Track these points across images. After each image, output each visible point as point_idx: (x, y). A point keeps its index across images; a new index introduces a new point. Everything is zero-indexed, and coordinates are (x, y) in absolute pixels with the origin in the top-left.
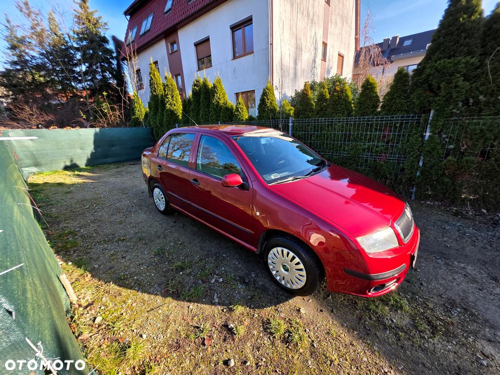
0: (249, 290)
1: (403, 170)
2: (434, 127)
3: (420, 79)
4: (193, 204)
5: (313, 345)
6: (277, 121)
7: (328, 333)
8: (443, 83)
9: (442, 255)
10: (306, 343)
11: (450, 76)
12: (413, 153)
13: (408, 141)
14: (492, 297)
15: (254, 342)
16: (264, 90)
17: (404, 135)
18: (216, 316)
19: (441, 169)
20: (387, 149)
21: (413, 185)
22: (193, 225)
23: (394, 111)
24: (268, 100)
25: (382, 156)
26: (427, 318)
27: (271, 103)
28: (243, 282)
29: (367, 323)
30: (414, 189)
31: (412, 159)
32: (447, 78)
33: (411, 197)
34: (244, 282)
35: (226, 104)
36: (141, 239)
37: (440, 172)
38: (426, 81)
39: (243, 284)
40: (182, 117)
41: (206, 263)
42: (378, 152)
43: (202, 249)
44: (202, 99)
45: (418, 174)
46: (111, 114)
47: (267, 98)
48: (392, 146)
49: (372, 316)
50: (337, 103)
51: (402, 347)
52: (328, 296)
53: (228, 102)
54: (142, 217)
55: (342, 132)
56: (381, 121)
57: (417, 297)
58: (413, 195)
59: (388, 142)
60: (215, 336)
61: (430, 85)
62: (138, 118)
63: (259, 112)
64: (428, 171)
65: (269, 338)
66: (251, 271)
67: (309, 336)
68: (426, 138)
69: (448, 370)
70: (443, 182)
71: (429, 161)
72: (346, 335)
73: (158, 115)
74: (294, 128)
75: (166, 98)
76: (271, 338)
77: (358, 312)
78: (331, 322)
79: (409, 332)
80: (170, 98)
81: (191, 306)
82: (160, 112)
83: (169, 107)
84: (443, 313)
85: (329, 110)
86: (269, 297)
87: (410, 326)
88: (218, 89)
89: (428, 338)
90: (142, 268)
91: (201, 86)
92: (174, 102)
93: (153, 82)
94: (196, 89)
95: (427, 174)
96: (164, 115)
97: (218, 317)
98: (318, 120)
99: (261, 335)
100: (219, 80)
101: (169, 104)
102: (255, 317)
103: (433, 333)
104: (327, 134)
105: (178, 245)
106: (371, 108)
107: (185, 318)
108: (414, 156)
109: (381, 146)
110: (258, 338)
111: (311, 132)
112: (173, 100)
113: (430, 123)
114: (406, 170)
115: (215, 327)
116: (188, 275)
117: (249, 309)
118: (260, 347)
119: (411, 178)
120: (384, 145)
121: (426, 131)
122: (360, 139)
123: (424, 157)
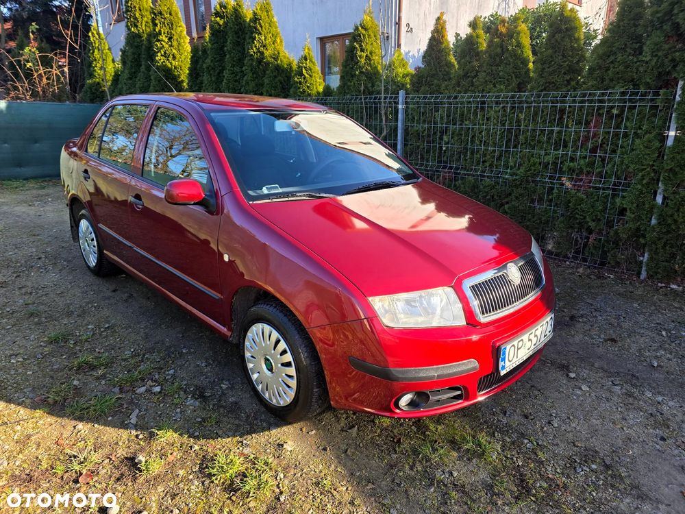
0: (205, 409)
1: (622, 212)
2: (683, 118)
4: (135, 247)
5: (278, 499)
6: (375, 98)
7: (317, 484)
9: (633, 379)
10: (268, 494)
12: (643, 176)
14: (676, 452)
15: (172, 486)
16: (356, 29)
17: (626, 135)
18: (121, 444)
20: (592, 164)
21: (644, 246)
23: (611, 80)
24: (362, 50)
25: (581, 180)
26: (521, 475)
27: (368, 58)
28: (200, 395)
29: (402, 474)
30: (646, 255)
31: (639, 187)
33: (639, 273)
34: (202, 396)
35: (276, 59)
36: (32, 315)
39: (196, 399)
40: (188, 84)
41: (142, 361)
42: (574, 171)
43: (146, 337)
44: (229, 46)
45: (654, 222)
46: (42, 72)
47: (361, 46)
48: (603, 160)
49: (418, 464)
50: (498, 60)
52: (352, 428)
53: (282, 54)
54: (52, 277)
55: (503, 125)
56: (580, 102)
57: (526, 441)
58: (644, 269)
59: (594, 150)
60: (103, 472)
61: (676, 26)
62: (99, 83)
63: (342, 78)
64: (672, 216)
65: (203, 483)
66: (223, 379)
67: (278, 485)
68: (670, 142)
71: (674, 193)
72: (350, 488)
73: (138, 78)
74: (408, 115)
75: (156, 41)
76: (207, 483)
77: (394, 456)
78: (333, 466)
79: (472, 493)
80: (164, 42)
81: (80, 426)
82: (143, 72)
83: (162, 61)
84: (558, 470)
85: (482, 75)
86: (237, 422)
87: (483, 483)
88: (263, 25)
89: (504, 504)
90: (12, 361)
91: (229, 16)
92: (174, 51)
93: (131, 4)
94: (218, 24)
95: (669, 221)
96: (151, 80)
97: (124, 446)
98: (456, 98)
99: (191, 477)
100: (267, 4)
101: (162, 55)
102: (193, 450)
103: (517, 498)
104: (473, 129)
105: (102, 330)
106: (565, 74)
107: (61, 442)
108: (645, 182)
109: (580, 158)
110: (181, 481)
111: (442, 124)
112: (171, 46)
113: (676, 108)
114: (628, 213)
115: (111, 459)
116: (98, 378)
117: (189, 437)
118: (178, 494)
119: (638, 229)
120: (586, 156)
121: (669, 127)
122: (539, 142)
123: (666, 185)
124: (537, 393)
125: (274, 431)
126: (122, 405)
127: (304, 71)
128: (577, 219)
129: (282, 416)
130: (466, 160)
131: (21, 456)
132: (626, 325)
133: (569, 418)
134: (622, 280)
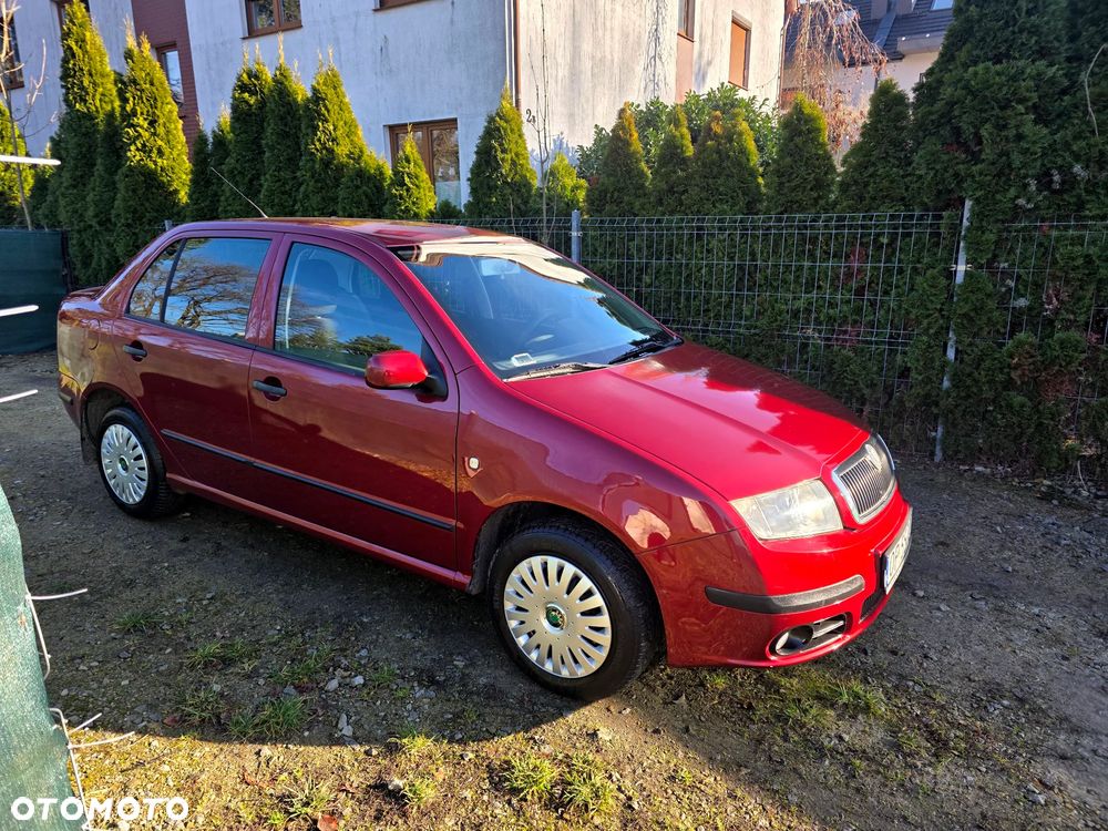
0: (449, 700)
1: (905, 373)
2: (975, 247)
3: (931, 113)
4: (259, 463)
5: (630, 807)
6: (533, 222)
7: (672, 778)
8: (987, 126)
9: (991, 590)
10: (611, 803)
11: (1002, 108)
12: (929, 323)
13: (912, 289)
14: (1087, 672)
15: (464, 814)
16: (491, 120)
17: (901, 271)
18: (349, 768)
19: (1001, 369)
20: (858, 311)
21: (936, 417)
22: (252, 547)
23: (874, 199)
24: (504, 151)
25: (845, 332)
26: (926, 726)
27: (514, 163)
28: (430, 681)
29: (776, 748)
30: (940, 429)
31: (925, 338)
32: (994, 113)
33: (932, 454)
34: (433, 682)
35: (358, 160)
37: (1000, 377)
38: (946, 117)
39: (428, 687)
40: (190, 196)
41: (304, 643)
42: (835, 320)
43: (287, 606)
44: (269, 138)
45: (946, 384)
47: (501, 145)
48: (872, 304)
49: (791, 733)
50: (715, 170)
51: (858, 790)
52: (677, 697)
53: (366, 152)
55: (732, 259)
56: (837, 228)
57: (911, 683)
58: (938, 448)
59: (860, 292)
60: (347, 812)
61: (957, 131)
63: (474, 191)
64: (969, 375)
65: (509, 802)
66: (451, 654)
67: (619, 789)
68: (959, 279)
69: (958, 822)
70: (1010, 406)
71: (970, 345)
72: (718, 778)
73: (90, 186)
74: (587, 246)
75: (127, 126)
76: (514, 801)
77: (754, 727)
78: (681, 754)
79: (878, 758)
80: (142, 127)
81: (266, 750)
82: (100, 176)
83: (138, 158)
84: (967, 713)
85: (694, 192)
86: (508, 711)
87: (885, 745)
88: (330, 107)
89: (924, 765)
90: (82, 667)
91: (266, 91)
92: (160, 142)
93: (74, 65)
94: (247, 102)
95: (969, 382)
96: (116, 188)
97: (356, 769)
98: (659, 221)
99: (485, 798)
100: (334, 76)
101: (138, 149)
102: (467, 759)
103: (936, 755)
104: (687, 265)
105: (204, 603)
106: (811, 189)
107: (249, 779)
108: (932, 331)
109: (842, 303)
110: (475, 806)
111: (640, 258)
112: (154, 134)
113: (965, 236)
114: (913, 374)
115: (348, 792)
116: (248, 677)
117: (449, 742)
118: (481, 824)
119: (927, 395)
120: (850, 300)
121: (957, 259)
122: (785, 281)
123: (958, 335)
124: (889, 621)
125: (571, 716)
126: (315, 712)
127: (407, 179)
128: (845, 385)
129: (574, 694)
130: (679, 309)
131: (199, 808)
132: (948, 522)
133: (945, 648)
134: (912, 464)
